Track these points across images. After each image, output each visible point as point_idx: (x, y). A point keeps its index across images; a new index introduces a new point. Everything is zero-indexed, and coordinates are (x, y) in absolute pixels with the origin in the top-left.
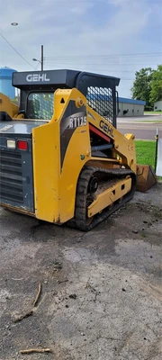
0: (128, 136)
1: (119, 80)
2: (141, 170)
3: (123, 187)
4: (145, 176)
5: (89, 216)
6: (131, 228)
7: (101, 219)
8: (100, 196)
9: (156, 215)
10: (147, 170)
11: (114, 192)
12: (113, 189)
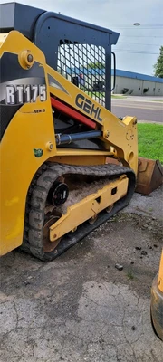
0: (128, 120)
1: (117, 35)
2: (144, 165)
3: (114, 191)
4: (149, 173)
5: (52, 239)
6: (114, 257)
7: (74, 240)
8: (72, 208)
9: (156, 236)
10: (152, 166)
11: (98, 200)
12: (97, 196)
